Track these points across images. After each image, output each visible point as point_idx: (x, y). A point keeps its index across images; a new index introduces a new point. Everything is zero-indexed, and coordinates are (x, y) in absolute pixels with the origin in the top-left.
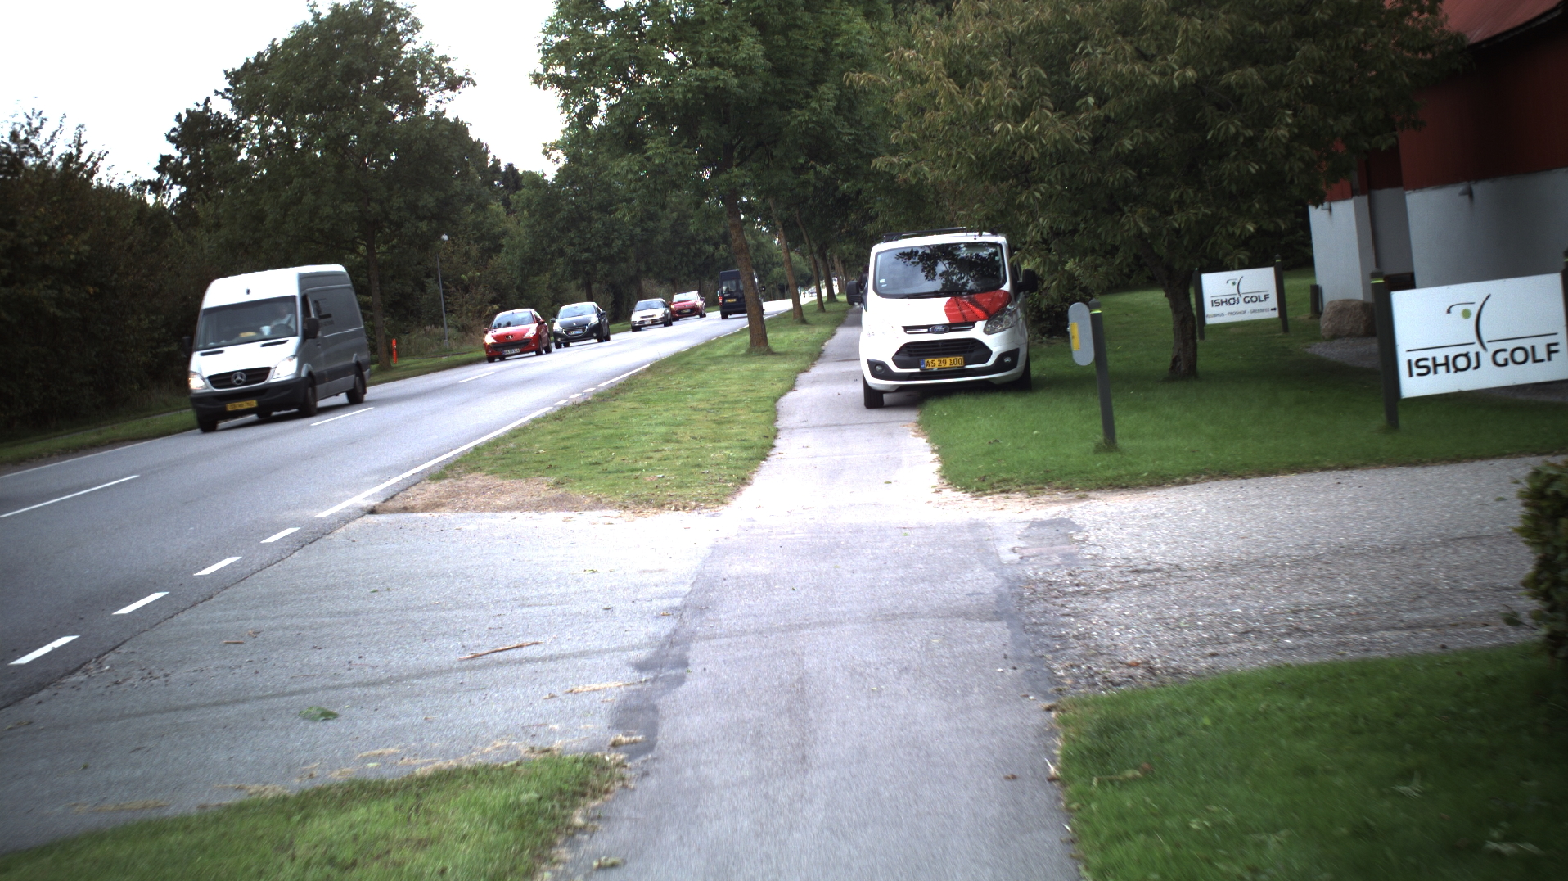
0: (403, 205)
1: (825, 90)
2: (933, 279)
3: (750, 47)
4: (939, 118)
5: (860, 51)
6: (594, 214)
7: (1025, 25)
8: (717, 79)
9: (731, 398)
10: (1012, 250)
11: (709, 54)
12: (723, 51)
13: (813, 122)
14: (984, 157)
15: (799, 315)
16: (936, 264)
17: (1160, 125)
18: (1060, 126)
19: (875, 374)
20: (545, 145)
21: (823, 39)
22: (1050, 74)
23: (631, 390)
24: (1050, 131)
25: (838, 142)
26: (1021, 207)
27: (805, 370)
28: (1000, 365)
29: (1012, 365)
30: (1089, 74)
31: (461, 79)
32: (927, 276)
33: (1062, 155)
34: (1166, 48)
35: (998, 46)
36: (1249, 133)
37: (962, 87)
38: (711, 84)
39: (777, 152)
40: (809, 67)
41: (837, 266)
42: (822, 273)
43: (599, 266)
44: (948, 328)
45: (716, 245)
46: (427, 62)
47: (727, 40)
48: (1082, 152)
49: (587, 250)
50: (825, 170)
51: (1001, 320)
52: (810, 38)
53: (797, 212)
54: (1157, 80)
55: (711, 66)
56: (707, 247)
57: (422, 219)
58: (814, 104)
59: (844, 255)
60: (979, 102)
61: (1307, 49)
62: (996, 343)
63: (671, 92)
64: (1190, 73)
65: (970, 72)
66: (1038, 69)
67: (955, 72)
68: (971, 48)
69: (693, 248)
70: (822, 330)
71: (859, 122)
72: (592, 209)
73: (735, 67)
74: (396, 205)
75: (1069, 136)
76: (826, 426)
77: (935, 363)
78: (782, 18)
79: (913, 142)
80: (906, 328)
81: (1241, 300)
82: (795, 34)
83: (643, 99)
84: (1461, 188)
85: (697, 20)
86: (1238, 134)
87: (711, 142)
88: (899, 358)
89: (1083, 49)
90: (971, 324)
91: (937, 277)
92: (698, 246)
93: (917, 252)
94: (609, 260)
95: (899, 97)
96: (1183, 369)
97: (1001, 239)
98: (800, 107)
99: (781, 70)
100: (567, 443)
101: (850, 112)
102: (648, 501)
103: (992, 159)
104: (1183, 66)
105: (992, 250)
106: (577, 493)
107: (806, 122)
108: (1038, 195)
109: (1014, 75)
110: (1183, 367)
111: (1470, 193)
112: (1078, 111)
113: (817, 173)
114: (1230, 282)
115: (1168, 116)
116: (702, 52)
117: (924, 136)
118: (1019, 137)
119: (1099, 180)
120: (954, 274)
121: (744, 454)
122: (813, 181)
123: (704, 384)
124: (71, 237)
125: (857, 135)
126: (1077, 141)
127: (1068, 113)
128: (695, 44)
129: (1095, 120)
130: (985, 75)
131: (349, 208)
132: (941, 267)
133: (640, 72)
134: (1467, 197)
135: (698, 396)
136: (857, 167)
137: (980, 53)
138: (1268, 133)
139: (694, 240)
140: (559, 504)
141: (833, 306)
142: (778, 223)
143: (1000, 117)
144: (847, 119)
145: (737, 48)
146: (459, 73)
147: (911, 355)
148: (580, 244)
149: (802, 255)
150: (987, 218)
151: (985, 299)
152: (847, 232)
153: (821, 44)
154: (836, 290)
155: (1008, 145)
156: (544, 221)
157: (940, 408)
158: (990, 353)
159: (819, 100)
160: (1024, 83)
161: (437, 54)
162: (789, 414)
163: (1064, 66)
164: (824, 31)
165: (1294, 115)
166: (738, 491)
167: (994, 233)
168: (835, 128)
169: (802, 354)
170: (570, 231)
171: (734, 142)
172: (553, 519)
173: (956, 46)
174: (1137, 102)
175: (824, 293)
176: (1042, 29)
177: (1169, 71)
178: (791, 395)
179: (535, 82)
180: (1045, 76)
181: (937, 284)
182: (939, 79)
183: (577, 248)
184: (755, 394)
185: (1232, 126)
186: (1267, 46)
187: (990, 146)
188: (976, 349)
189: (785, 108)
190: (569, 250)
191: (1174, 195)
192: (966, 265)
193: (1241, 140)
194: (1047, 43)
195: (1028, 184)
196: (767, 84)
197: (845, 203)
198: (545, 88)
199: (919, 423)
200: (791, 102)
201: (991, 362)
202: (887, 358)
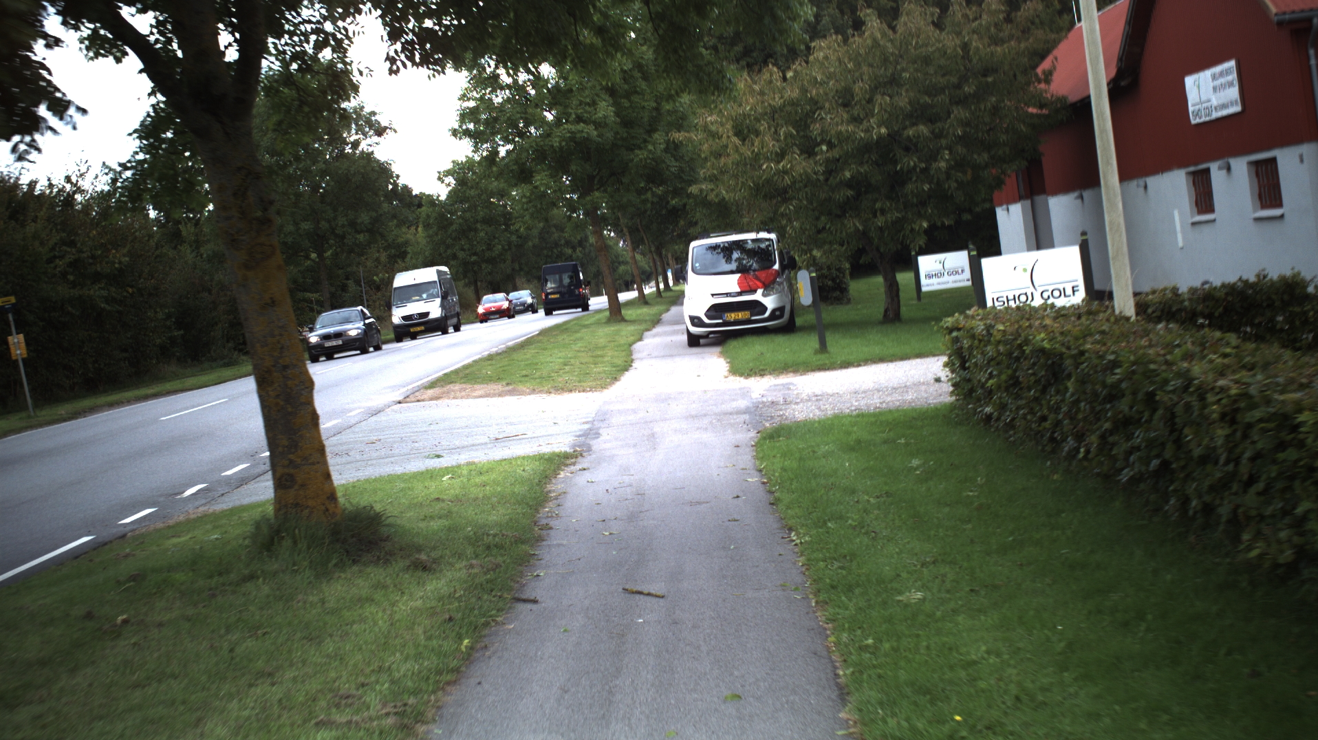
0: (346, 223)
1: (658, 137)
2: (730, 263)
3: (605, 109)
4: (730, 161)
5: (681, 109)
6: (478, 226)
7: (782, 101)
8: (582, 131)
9: (600, 345)
10: (778, 241)
11: (576, 114)
12: (586, 112)
13: (650, 159)
14: (759, 184)
15: (643, 300)
16: (732, 253)
17: (867, 162)
18: (804, 164)
19: (694, 324)
20: (439, 172)
21: (656, 101)
22: (797, 132)
23: (532, 344)
24: (798, 168)
25: (667, 172)
26: (782, 215)
27: (648, 330)
28: (773, 316)
29: (781, 316)
30: (822, 131)
31: (386, 128)
32: (726, 262)
33: (808, 182)
34: (869, 114)
35: (766, 114)
36: (923, 165)
37: (744, 140)
38: (578, 135)
39: (625, 180)
40: (646, 119)
41: (671, 262)
42: (660, 269)
43: (484, 266)
44: (739, 294)
45: (574, 248)
46: (359, 116)
47: (588, 104)
48: (818, 180)
49: (475, 254)
50: (660, 190)
51: (773, 288)
52: (646, 101)
53: (638, 220)
54: (863, 135)
55: (578, 123)
56: (566, 250)
57: (359, 232)
58: (650, 147)
59: (676, 253)
60: (754, 150)
61: (959, 113)
62: (770, 302)
63: (551, 141)
64: (883, 130)
65: (749, 131)
66: (791, 129)
67: (740, 131)
68: (749, 115)
69: (555, 251)
70: (662, 308)
71: (682, 157)
72: (477, 222)
73: (595, 123)
74: (340, 223)
75: (809, 171)
76: (663, 356)
77: (732, 316)
78: (626, 87)
79: (714, 176)
80: (713, 295)
81: (946, 274)
82: (636, 98)
83: (532, 147)
84: (1076, 194)
85: (568, 90)
86: (915, 166)
87: (578, 174)
88: (708, 313)
89: (819, 115)
90: (754, 291)
91: (733, 262)
92: (559, 250)
93: (720, 246)
94: (491, 261)
95: (705, 147)
96: (891, 316)
97: (773, 236)
98: (640, 148)
99: (627, 123)
100: (505, 368)
101: (675, 150)
102: (562, 389)
103: (763, 185)
104: (879, 126)
105: (767, 243)
106: (521, 387)
107: (645, 159)
108: (791, 207)
109: (776, 132)
110: (891, 314)
111: (1081, 197)
112: (816, 154)
113: (654, 194)
114: (938, 262)
115: (872, 157)
116: (571, 113)
117: (721, 171)
118: (778, 172)
119: (830, 197)
120: (743, 259)
121: (614, 369)
122: (650, 199)
123: (581, 339)
124: (114, 251)
125: (681, 167)
126: (815, 173)
127: (809, 157)
128: (566, 107)
129: (827, 161)
130: (757, 133)
131: (306, 226)
132: (736, 255)
133: (527, 125)
134: (1080, 201)
135: (579, 345)
136: (682, 188)
137: (755, 119)
138: (934, 165)
139: (556, 245)
140: (511, 393)
141: (669, 294)
142: (625, 230)
143: (767, 159)
144: (673, 156)
145: (596, 109)
146: (384, 124)
147: (716, 312)
148: (469, 250)
149: (643, 254)
150: (762, 223)
151: (763, 275)
152: (678, 234)
153: (654, 105)
154: (671, 283)
155: (773, 177)
156: (440, 232)
157: (733, 344)
158: (766, 309)
159: (654, 144)
160: (782, 138)
161: (367, 110)
162: (639, 352)
163: (807, 126)
164: (656, 95)
165: (951, 153)
166: (613, 383)
167: (769, 232)
168: (664, 162)
169: (646, 321)
170: (460, 239)
171: (594, 174)
172: (509, 399)
173: (740, 114)
174: (852, 149)
175: (662, 286)
176: (793, 103)
177: (871, 129)
178: (639, 344)
179: (454, 135)
180: (795, 133)
181: (733, 266)
182: (728, 137)
183: (467, 253)
184: (616, 343)
185: (911, 161)
186: (934, 111)
187: (761, 178)
188: (757, 307)
189: (630, 149)
190: (461, 255)
191: (878, 205)
192: (752, 253)
193: (918, 170)
194: (796, 112)
195: (786, 201)
196: (617, 133)
197: (675, 213)
198: (460, 139)
199: (721, 353)
200: (634, 145)
201: (767, 314)
202: (701, 313)
